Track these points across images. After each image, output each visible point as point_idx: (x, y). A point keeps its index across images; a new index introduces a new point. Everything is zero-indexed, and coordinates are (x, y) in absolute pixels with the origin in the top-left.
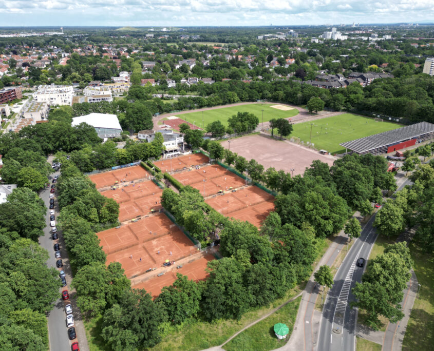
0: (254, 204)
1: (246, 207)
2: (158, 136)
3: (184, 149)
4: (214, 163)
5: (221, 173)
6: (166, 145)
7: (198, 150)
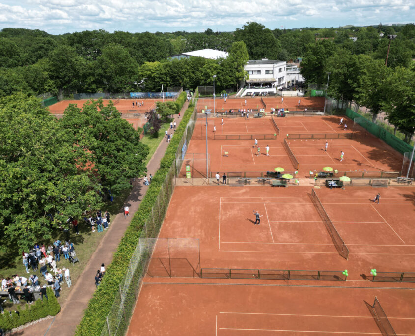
0: (401, 278)
2: (237, 49)
3: (286, 87)
4: (334, 112)
5: (336, 132)
6: (251, 73)
7: (318, 89)
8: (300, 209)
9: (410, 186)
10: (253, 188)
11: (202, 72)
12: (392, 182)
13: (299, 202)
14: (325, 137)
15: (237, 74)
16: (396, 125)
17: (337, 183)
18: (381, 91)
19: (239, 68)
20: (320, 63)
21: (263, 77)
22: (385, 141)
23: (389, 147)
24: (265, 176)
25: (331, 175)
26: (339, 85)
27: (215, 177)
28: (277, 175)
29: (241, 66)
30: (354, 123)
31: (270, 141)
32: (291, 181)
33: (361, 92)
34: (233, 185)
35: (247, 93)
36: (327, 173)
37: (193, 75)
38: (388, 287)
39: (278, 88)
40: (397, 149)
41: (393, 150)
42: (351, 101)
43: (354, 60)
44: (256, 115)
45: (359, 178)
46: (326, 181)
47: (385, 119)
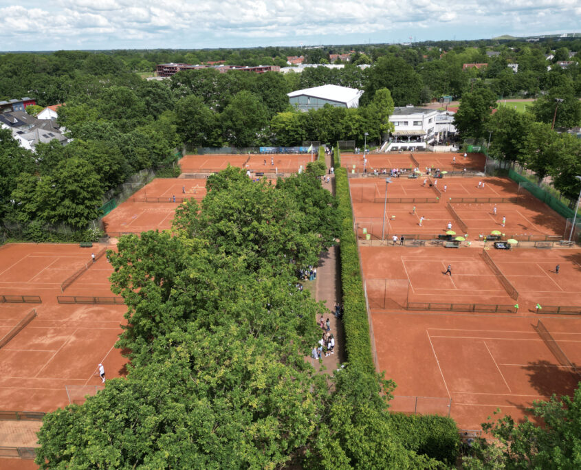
0: (558, 311)
1: (511, 311)
2: (381, 98)
3: (438, 140)
4: (496, 173)
5: (499, 196)
6: (396, 124)
7: (475, 144)
8: (473, 266)
9: (571, 248)
10: (428, 250)
11: (342, 124)
12: (555, 245)
13: (472, 260)
14: (489, 201)
15: (382, 126)
16: (562, 191)
17: (505, 245)
18: (546, 155)
19: (383, 120)
20: (478, 115)
21: (410, 129)
22: (550, 206)
23: (554, 213)
24: (437, 239)
25: (499, 238)
26: (502, 145)
27: (392, 239)
28: (448, 238)
29: (386, 118)
30: (520, 187)
31: (433, 204)
32: (462, 243)
33: (525, 154)
34: (409, 246)
35: (393, 147)
36: (495, 236)
37: (331, 128)
38: (548, 317)
39: (429, 142)
40: (562, 214)
41: (558, 215)
42: (514, 162)
43: (518, 119)
44: (411, 176)
45: (525, 241)
46: (495, 243)
47: (550, 184)
